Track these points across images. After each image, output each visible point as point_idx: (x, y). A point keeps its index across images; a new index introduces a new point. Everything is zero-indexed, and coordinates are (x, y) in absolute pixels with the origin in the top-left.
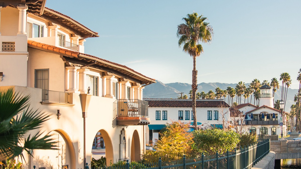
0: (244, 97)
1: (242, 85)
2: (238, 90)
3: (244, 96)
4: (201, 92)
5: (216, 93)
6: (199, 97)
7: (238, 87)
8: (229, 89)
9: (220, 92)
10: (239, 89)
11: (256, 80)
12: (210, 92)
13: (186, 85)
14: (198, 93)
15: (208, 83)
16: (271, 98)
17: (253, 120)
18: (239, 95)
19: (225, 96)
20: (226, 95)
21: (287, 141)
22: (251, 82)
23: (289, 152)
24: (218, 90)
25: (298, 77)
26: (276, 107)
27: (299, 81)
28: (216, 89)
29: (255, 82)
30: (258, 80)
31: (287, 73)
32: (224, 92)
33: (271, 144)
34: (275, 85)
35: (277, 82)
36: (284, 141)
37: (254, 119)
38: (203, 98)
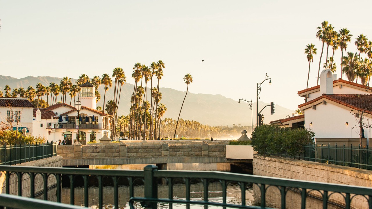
0: (70, 96)
1: (68, 81)
2: (62, 86)
3: (70, 94)
4: (19, 89)
5: (37, 90)
6: (17, 94)
7: (62, 83)
8: (52, 85)
9: (42, 89)
10: (64, 85)
11: (85, 75)
12: (30, 89)
13: (8, 79)
14: (15, 90)
15: (36, 77)
16: (93, 98)
17: (68, 123)
18: (64, 93)
19: (47, 94)
20: (49, 92)
21: (81, 146)
22: (78, 78)
23: (84, 158)
24: (39, 86)
25: (133, 74)
26: (108, 108)
27: (134, 78)
28: (37, 85)
29: (83, 78)
30: (87, 76)
31: (121, 68)
32: (47, 89)
33: (57, 149)
34: (106, 82)
35: (108, 79)
36: (77, 145)
37: (71, 122)
38: (22, 95)
